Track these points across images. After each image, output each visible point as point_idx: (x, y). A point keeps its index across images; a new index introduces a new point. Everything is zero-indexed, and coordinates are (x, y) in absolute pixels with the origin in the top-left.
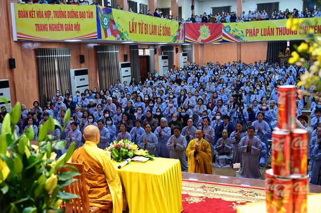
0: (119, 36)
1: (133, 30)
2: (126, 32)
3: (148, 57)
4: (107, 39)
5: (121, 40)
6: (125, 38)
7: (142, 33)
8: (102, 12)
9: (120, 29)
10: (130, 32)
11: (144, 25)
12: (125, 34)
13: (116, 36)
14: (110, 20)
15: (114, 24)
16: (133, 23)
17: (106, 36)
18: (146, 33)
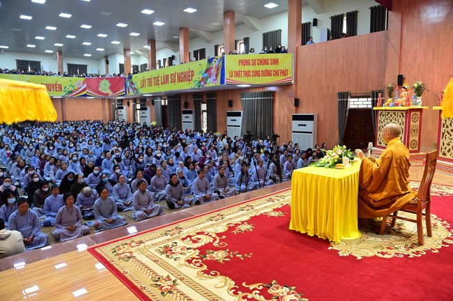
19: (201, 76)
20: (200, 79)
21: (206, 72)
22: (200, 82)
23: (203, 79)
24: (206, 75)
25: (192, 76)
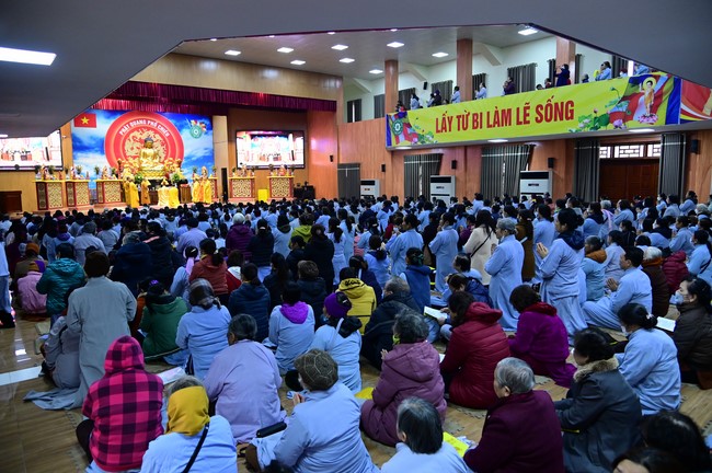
0: (416, 140)
1: (445, 128)
2: (430, 133)
3: (655, 160)
5: (419, 143)
6: (428, 140)
7: (465, 129)
8: (394, 119)
9: (418, 131)
10: (438, 131)
11: (470, 118)
12: (428, 136)
13: (411, 141)
14: (404, 124)
15: (410, 127)
16: (444, 119)
17: (398, 142)
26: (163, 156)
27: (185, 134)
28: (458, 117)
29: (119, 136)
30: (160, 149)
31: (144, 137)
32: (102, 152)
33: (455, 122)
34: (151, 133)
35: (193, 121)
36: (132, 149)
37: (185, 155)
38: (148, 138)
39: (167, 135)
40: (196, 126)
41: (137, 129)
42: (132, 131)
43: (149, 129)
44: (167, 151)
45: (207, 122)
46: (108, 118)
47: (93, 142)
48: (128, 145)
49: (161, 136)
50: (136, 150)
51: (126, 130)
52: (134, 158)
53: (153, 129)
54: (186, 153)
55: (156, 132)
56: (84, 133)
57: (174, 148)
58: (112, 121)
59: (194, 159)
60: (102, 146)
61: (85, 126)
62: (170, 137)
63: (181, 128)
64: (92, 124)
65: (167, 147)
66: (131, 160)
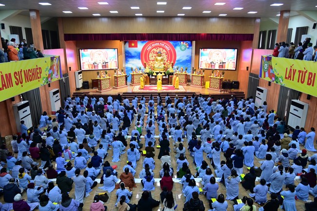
0: (274, 79)
1: (290, 77)
2: (281, 77)
4: (264, 79)
5: (275, 82)
6: (280, 81)
7: (302, 82)
8: (265, 60)
9: (276, 74)
10: (286, 78)
11: (307, 75)
12: (280, 79)
13: (271, 78)
14: (269, 65)
15: (272, 68)
16: (291, 70)
17: (265, 77)
18: (309, 84)
19: (47, 73)
20: (48, 75)
21: (50, 69)
22: (47, 78)
23: (49, 75)
24: (51, 71)
25: (41, 73)
26: (166, 60)
27: (177, 49)
28: (300, 71)
29: (147, 51)
30: (165, 57)
31: (158, 51)
32: (139, 59)
33: (297, 74)
34: (161, 49)
35: (182, 42)
36: (152, 57)
37: (177, 59)
38: (160, 52)
39: (169, 49)
40: (184, 44)
41: (155, 47)
42: (153, 49)
43: (160, 47)
44: (168, 57)
45: (189, 42)
46: (142, 43)
47: (136, 54)
48: (150, 56)
49: (166, 50)
50: (154, 57)
51: (150, 48)
52: (153, 61)
53: (162, 47)
54: (177, 58)
55: (164, 48)
56: (132, 50)
57: (172, 56)
58: (144, 44)
59: (181, 61)
60: (139, 56)
61: (133, 47)
62: (170, 51)
63: (176, 46)
64: (136, 46)
65: (168, 55)
66: (151, 62)
